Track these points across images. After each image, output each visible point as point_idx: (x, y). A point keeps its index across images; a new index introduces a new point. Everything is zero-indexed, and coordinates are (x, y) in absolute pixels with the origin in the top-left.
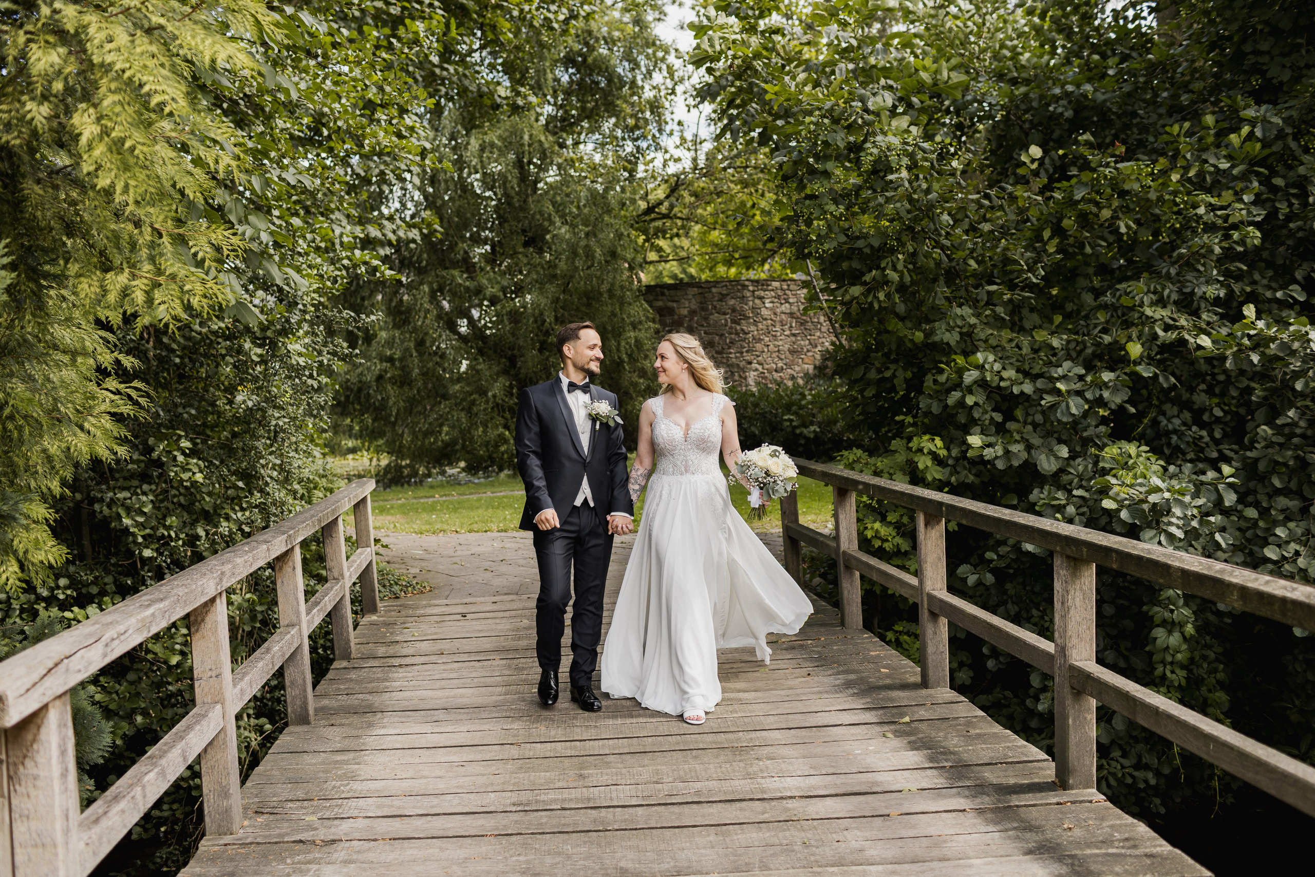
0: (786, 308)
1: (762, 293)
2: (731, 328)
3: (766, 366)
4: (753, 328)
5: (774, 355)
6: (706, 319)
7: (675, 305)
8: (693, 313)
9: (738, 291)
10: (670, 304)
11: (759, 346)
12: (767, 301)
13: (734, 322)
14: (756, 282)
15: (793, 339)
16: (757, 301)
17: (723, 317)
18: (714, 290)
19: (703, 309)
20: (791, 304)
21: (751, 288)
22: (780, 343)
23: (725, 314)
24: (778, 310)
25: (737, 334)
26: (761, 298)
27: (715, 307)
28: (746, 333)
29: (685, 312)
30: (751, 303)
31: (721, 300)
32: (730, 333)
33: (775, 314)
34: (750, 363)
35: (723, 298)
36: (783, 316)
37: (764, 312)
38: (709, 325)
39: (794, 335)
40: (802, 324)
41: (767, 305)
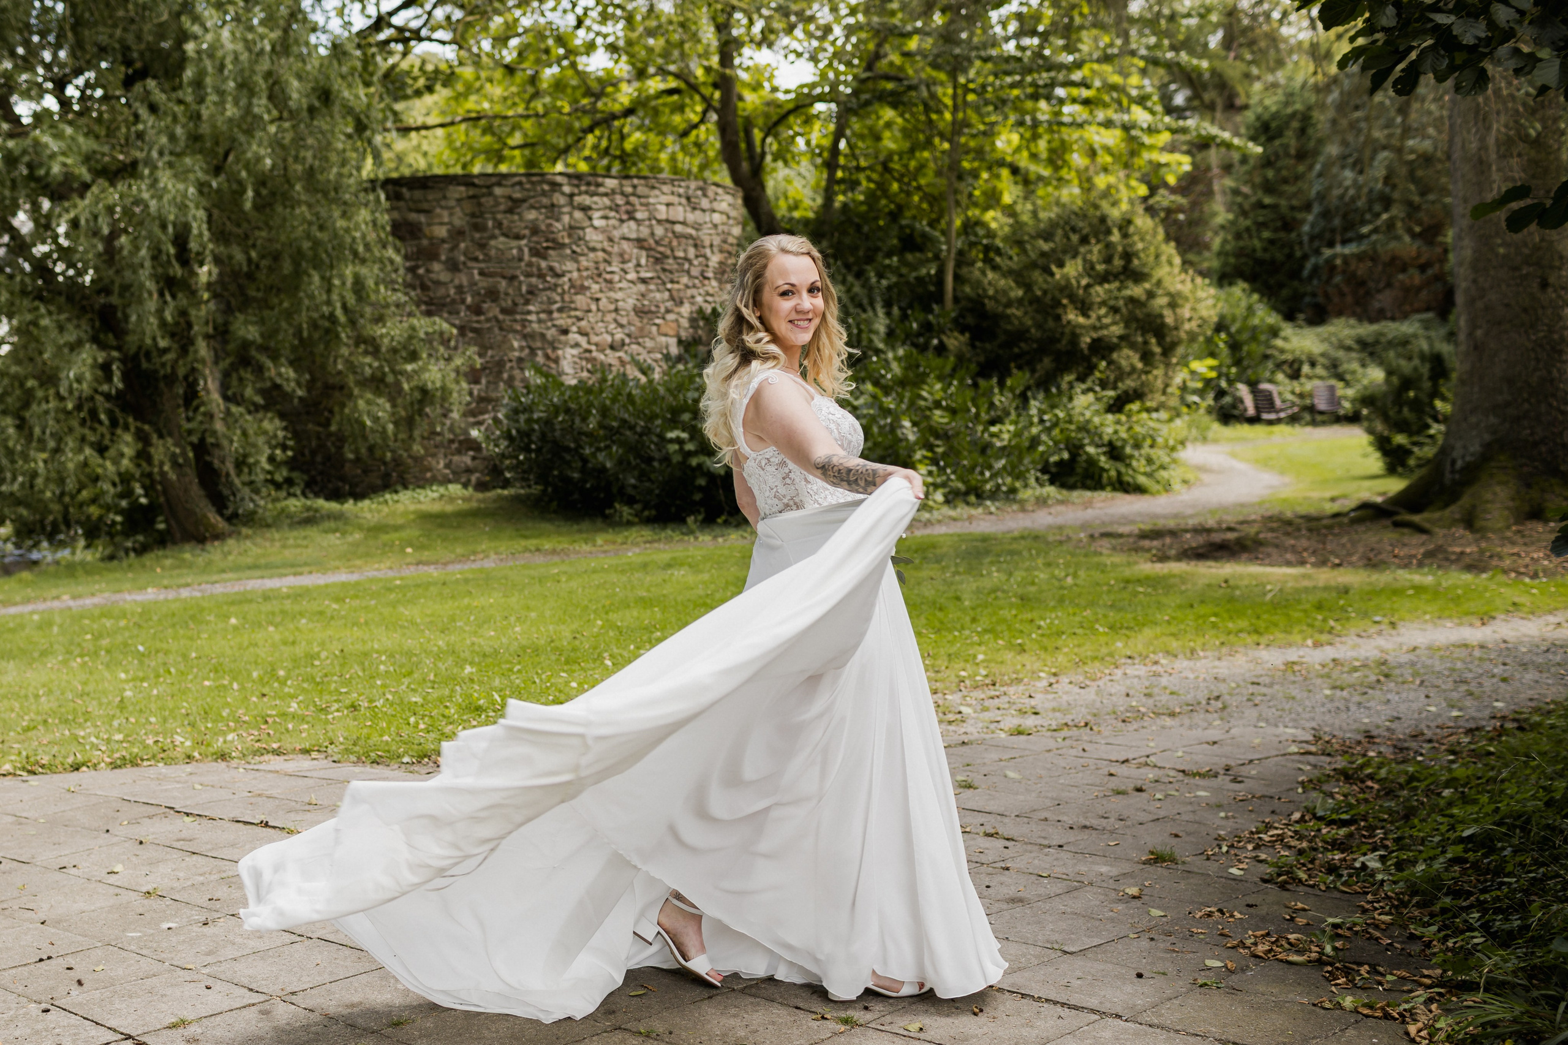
0: (630, 229)
1: (587, 200)
2: (530, 264)
3: (595, 339)
4: (570, 265)
5: (609, 317)
6: (482, 246)
7: (422, 218)
8: (457, 234)
9: (544, 193)
10: (413, 216)
11: (581, 300)
12: (596, 215)
13: (536, 252)
14: (576, 178)
15: (642, 287)
16: (578, 215)
17: (514, 243)
18: (498, 191)
19: (476, 227)
20: (639, 222)
21: (567, 189)
22: (619, 295)
23: (518, 237)
24: (616, 234)
25: (541, 276)
26: (585, 209)
27: (499, 225)
28: (559, 276)
29: (441, 232)
30: (566, 219)
31: (510, 211)
32: (528, 275)
33: (611, 240)
34: (565, 332)
35: (514, 205)
36: (625, 245)
37: (591, 235)
38: (488, 259)
39: (644, 281)
40: (657, 261)
41: (597, 223)
